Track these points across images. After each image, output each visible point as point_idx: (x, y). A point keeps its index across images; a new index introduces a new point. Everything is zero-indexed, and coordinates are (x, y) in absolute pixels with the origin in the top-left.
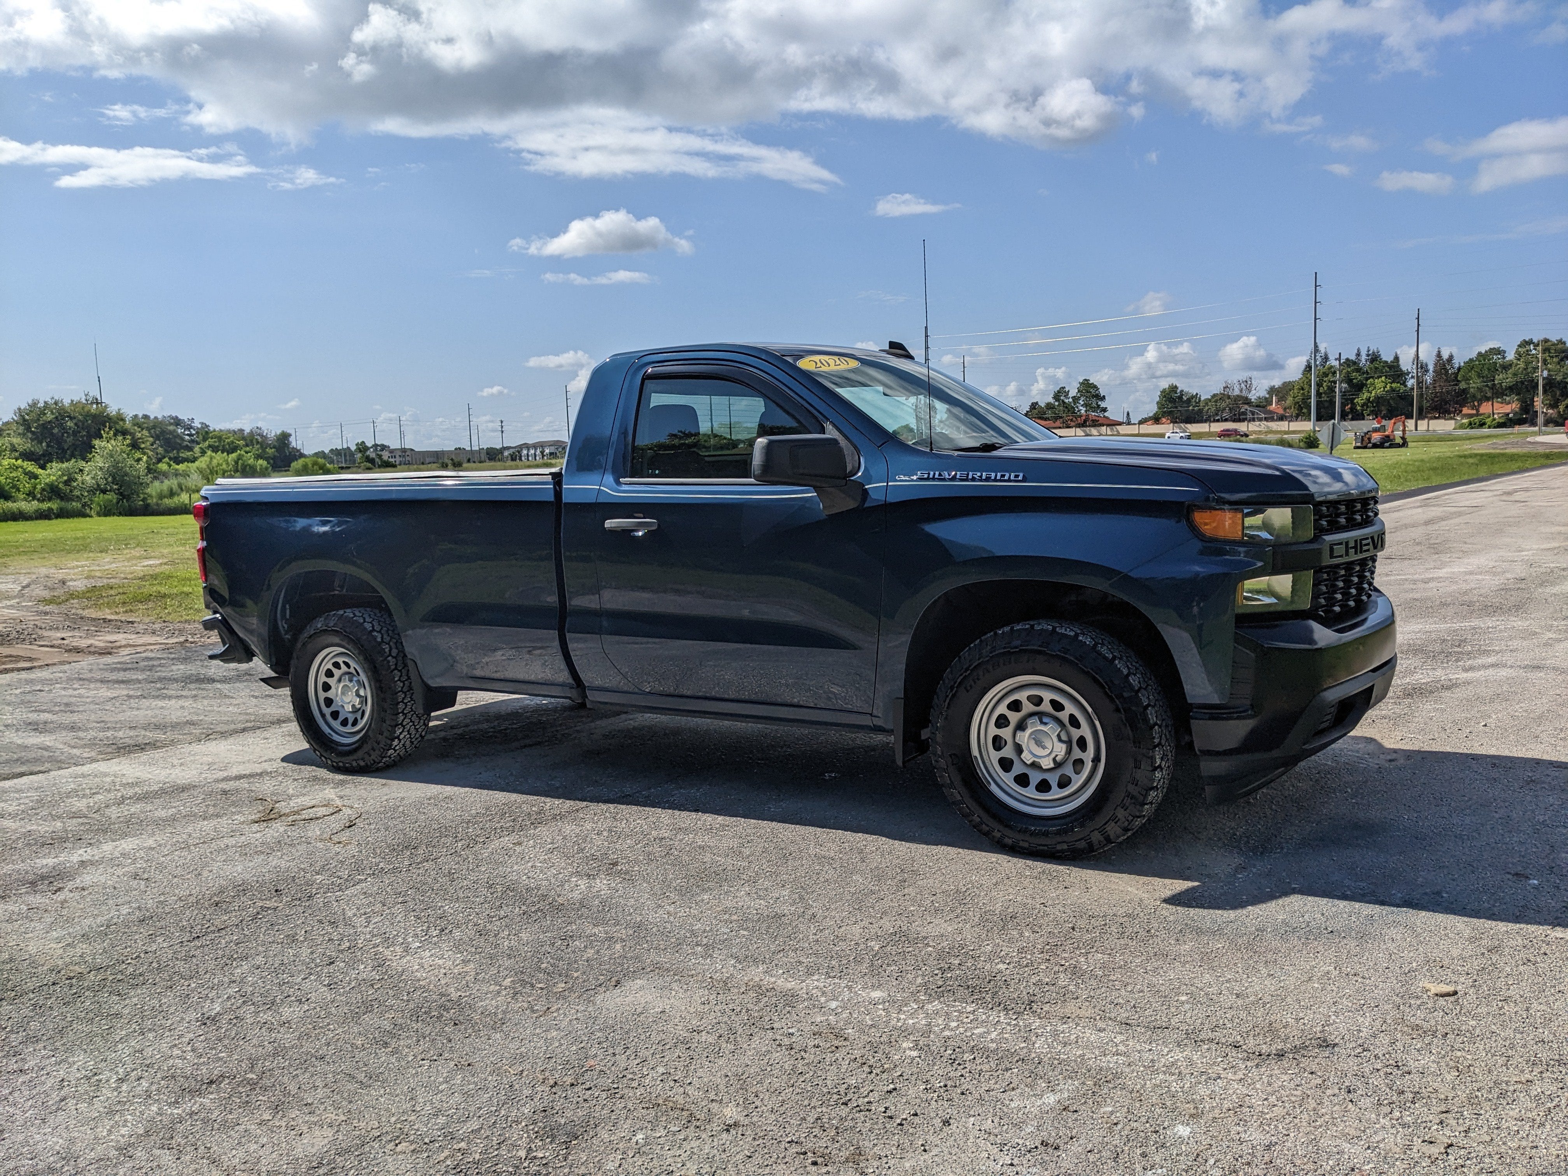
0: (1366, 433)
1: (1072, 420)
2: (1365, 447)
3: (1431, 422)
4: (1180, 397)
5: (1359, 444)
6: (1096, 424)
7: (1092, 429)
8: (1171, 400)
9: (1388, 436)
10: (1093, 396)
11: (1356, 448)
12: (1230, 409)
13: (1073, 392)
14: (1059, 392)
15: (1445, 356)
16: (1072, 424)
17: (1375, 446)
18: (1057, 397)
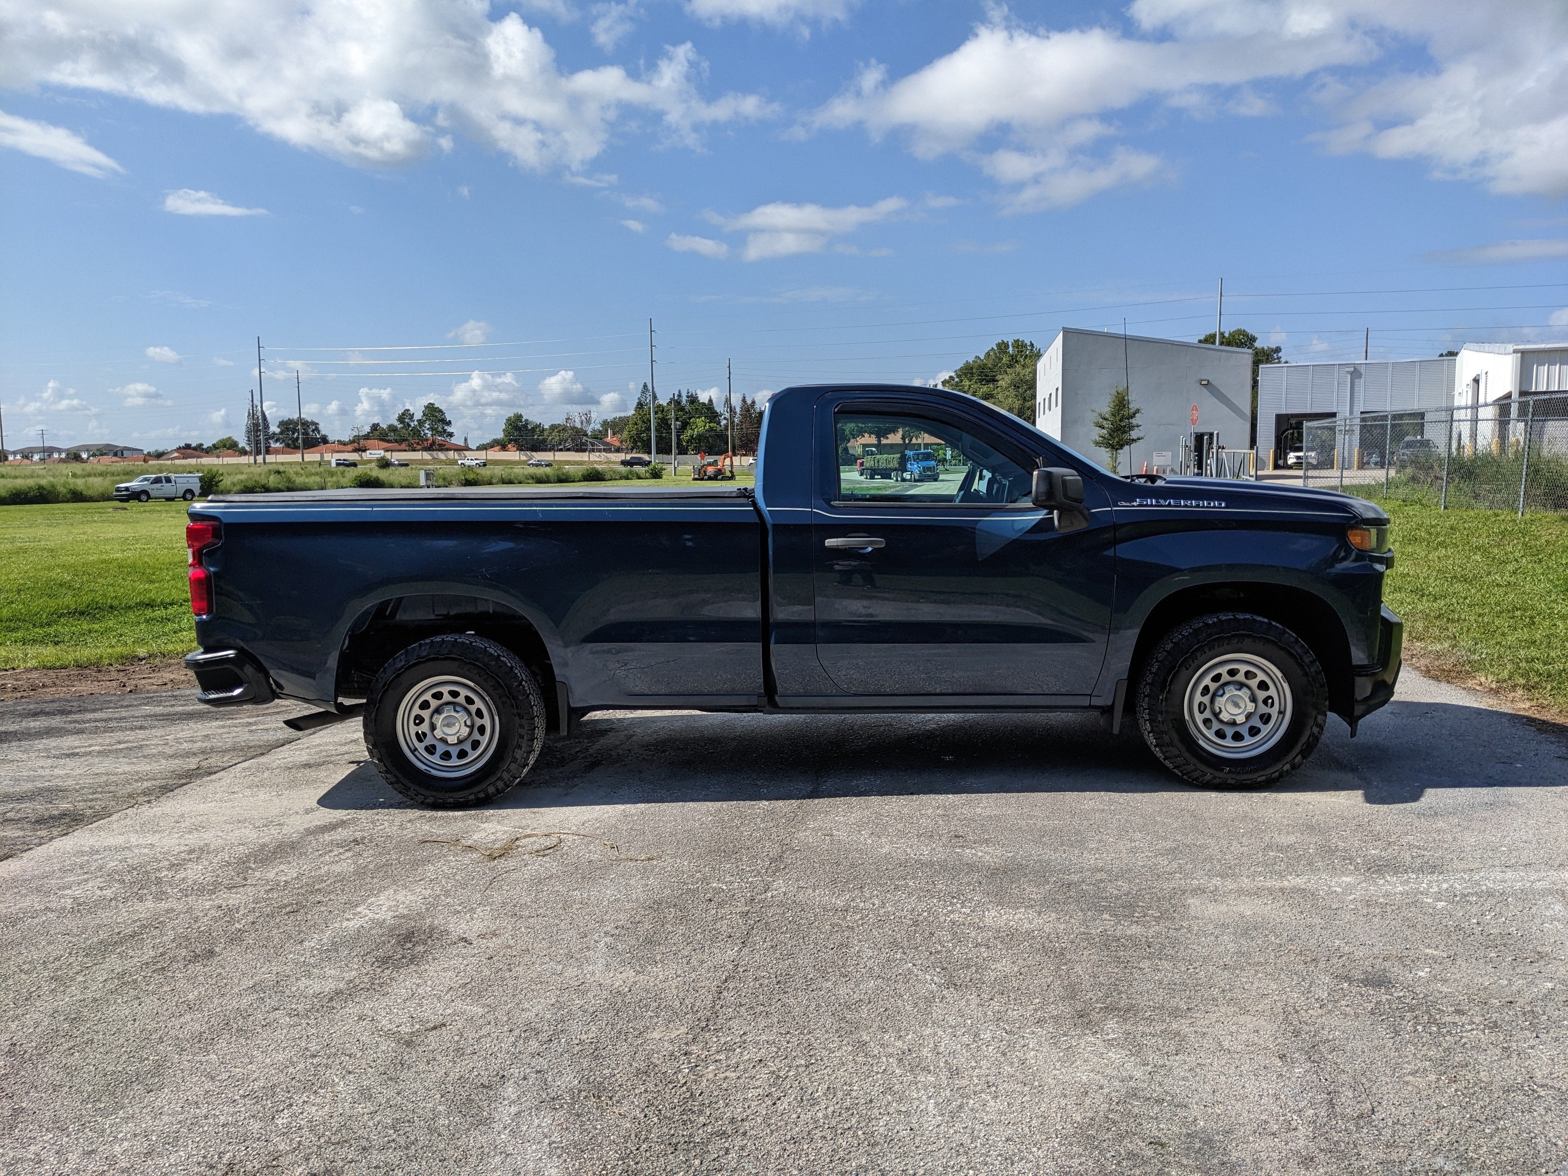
0: (702, 467)
1: (418, 444)
2: (702, 479)
3: (743, 458)
4: (525, 426)
5: (696, 476)
6: (442, 448)
7: (440, 453)
8: (517, 428)
9: (720, 470)
10: (440, 421)
11: (694, 479)
12: (572, 439)
13: (418, 415)
14: (403, 414)
15: (749, 402)
16: (419, 447)
17: (710, 479)
18: (401, 419)
